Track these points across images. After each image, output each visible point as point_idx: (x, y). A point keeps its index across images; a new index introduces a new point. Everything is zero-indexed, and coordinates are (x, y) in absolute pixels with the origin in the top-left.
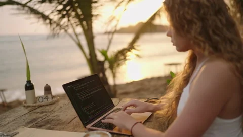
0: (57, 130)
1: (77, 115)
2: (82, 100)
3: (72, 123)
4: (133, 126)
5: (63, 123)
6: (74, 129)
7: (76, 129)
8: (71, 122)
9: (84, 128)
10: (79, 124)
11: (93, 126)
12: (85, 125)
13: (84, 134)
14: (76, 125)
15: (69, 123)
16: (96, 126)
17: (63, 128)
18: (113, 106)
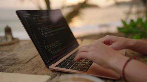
0: (9, 72)
1: (38, 53)
2: (45, 36)
3: (30, 63)
4: (126, 64)
5: (20, 63)
6: (33, 70)
7: (35, 71)
8: (30, 60)
9: (47, 69)
10: (40, 64)
11: (58, 66)
12: (48, 65)
13: (47, 77)
14: (37, 65)
15: (27, 62)
16: (62, 67)
17: (19, 69)
18: (78, 45)
